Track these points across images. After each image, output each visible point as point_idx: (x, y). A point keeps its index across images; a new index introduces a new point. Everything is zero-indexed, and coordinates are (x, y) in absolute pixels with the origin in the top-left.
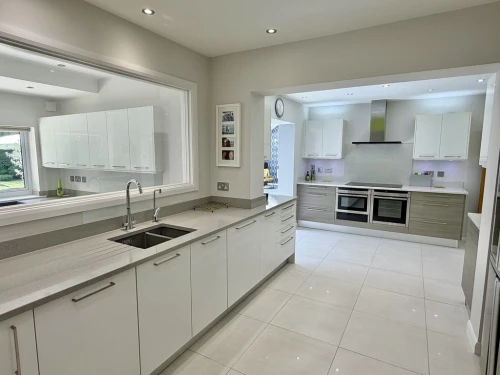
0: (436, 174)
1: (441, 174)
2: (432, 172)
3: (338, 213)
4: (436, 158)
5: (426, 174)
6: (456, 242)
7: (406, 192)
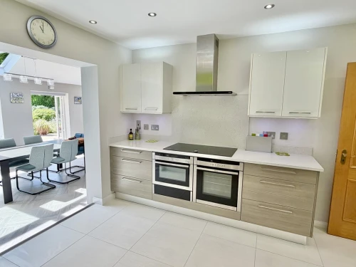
0: (278, 136)
1: (284, 136)
2: (274, 133)
3: (156, 186)
4: (278, 115)
5: (266, 136)
6: (304, 238)
7: (237, 163)
